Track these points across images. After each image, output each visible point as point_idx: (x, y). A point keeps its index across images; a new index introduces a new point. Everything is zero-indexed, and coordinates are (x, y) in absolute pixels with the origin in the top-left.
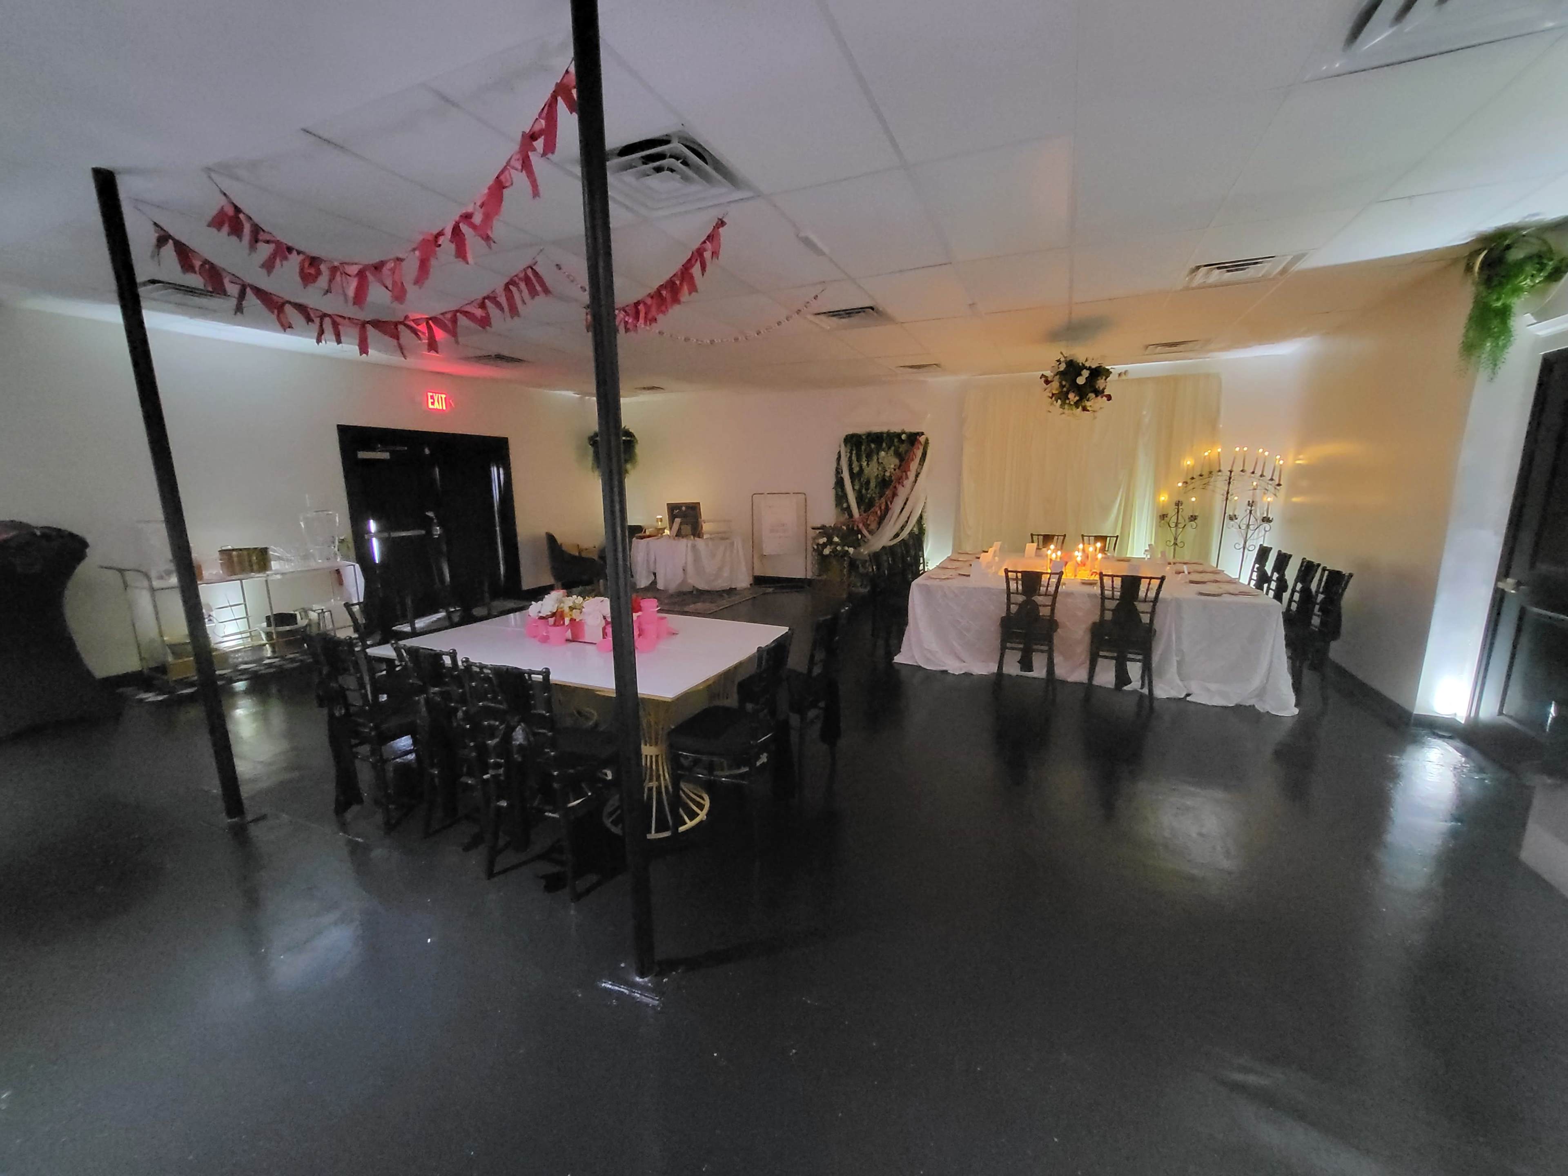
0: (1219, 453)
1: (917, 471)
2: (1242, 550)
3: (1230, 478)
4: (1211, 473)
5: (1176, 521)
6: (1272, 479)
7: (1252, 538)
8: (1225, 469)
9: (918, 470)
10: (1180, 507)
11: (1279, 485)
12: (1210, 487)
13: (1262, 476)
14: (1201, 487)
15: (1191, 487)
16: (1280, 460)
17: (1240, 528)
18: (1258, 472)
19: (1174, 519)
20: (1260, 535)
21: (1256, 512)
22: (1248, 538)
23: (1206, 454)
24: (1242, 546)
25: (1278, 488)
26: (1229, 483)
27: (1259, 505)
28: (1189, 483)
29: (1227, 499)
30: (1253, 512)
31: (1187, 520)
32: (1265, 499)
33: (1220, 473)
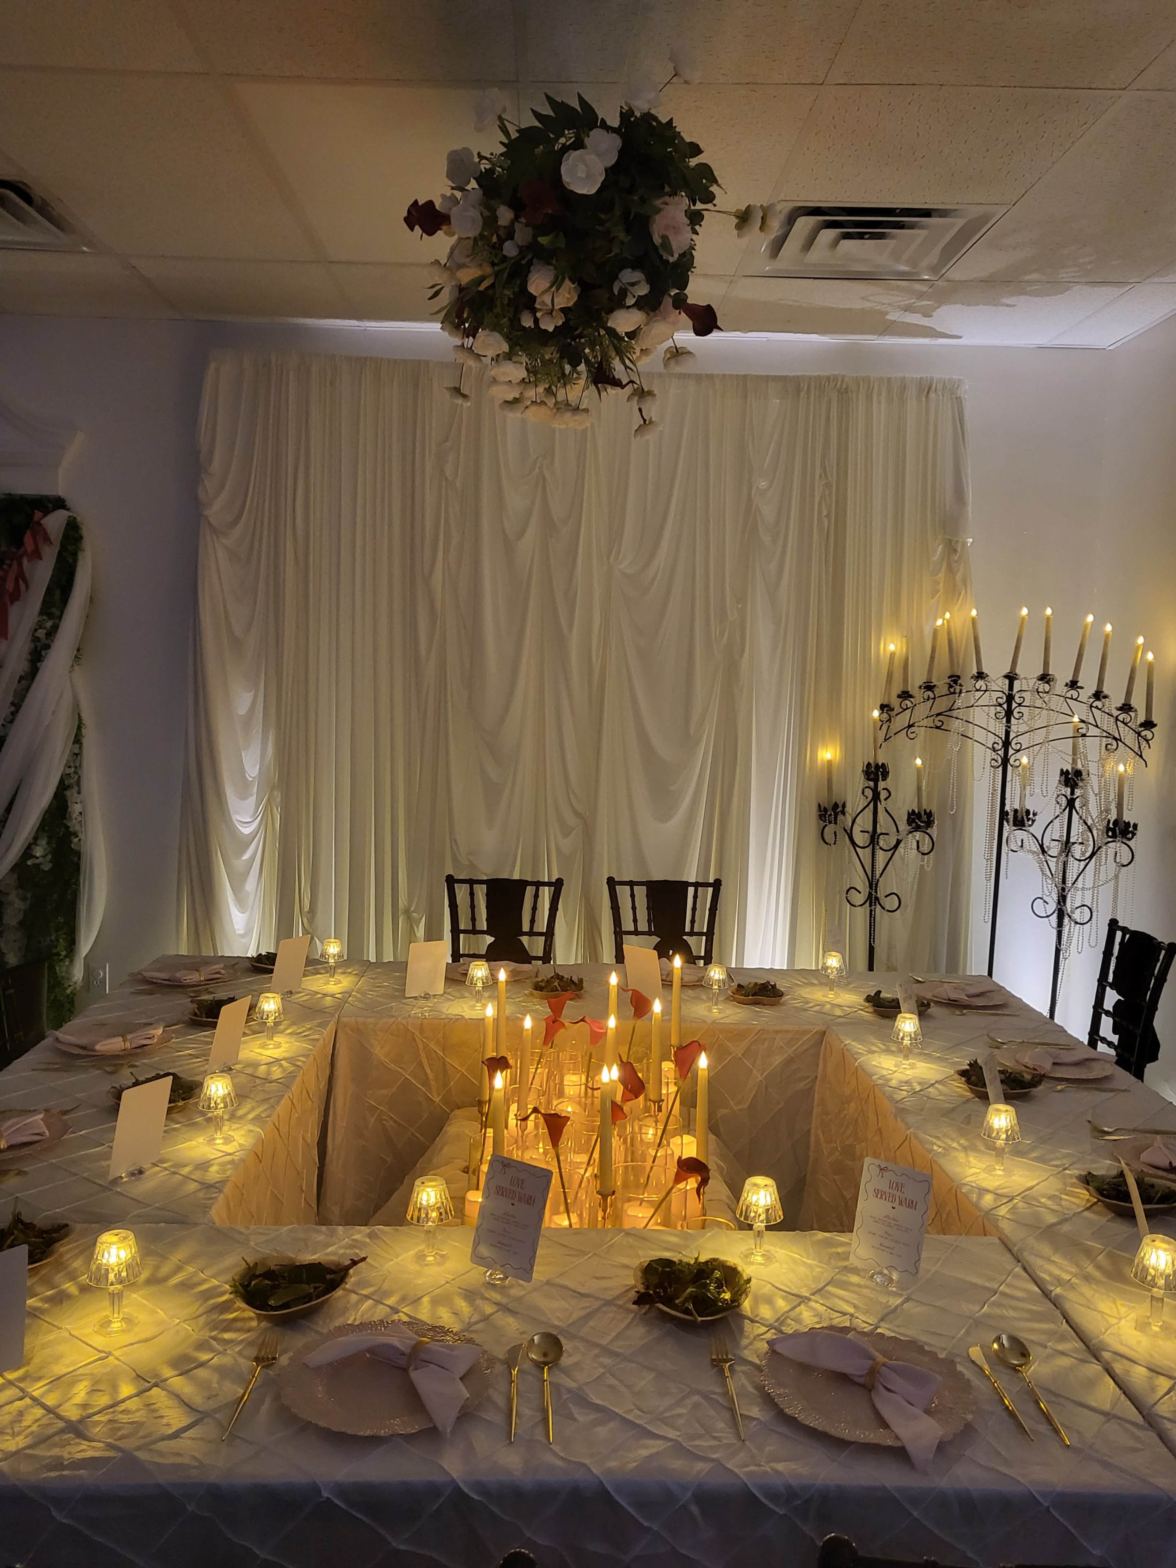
0: (974, 621)
1: (35, 639)
2: (1054, 919)
3: (1010, 698)
4: (955, 679)
5: (870, 829)
6: (1126, 708)
7: (1079, 884)
8: (996, 668)
9: (41, 633)
10: (882, 785)
11: (1149, 724)
12: (956, 725)
13: (1098, 695)
14: (929, 722)
15: (901, 721)
16: (1146, 648)
17: (1044, 852)
18: (1089, 686)
19: (864, 822)
20: (1103, 877)
21: (1084, 805)
22: (1069, 883)
23: (939, 622)
24: (1052, 906)
25: (1147, 733)
26: (1009, 714)
27: (1094, 781)
28: (897, 709)
29: (1005, 761)
30: (1077, 804)
31: (903, 826)
32: (1110, 765)
33: (980, 684)
